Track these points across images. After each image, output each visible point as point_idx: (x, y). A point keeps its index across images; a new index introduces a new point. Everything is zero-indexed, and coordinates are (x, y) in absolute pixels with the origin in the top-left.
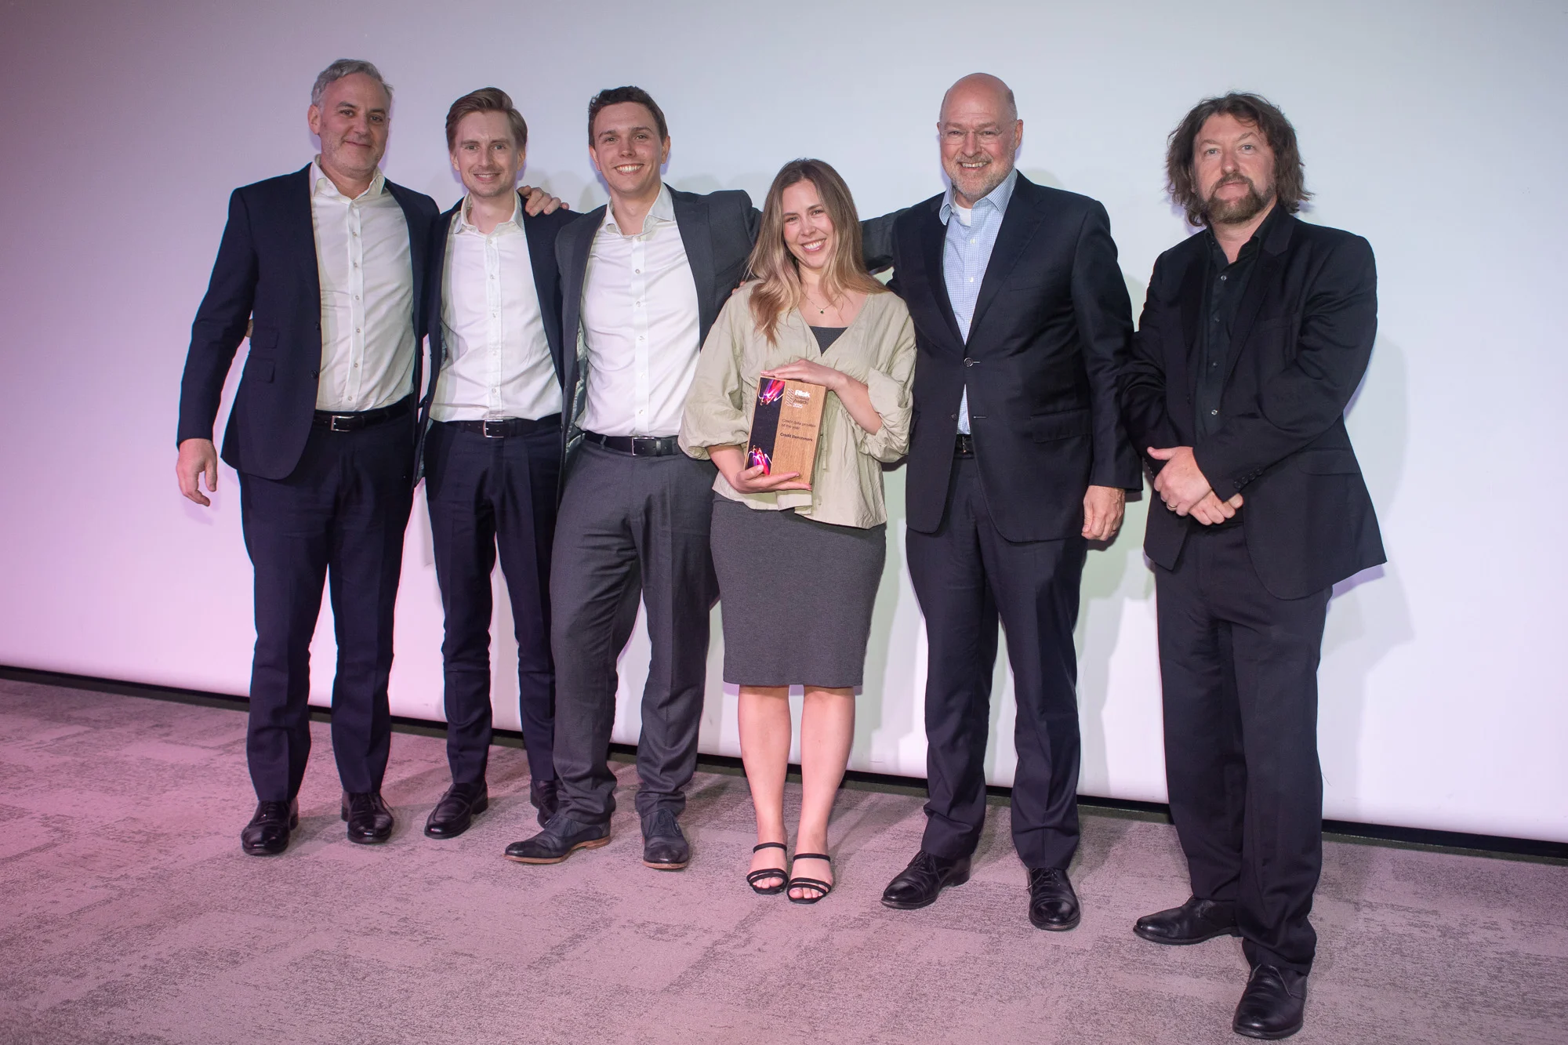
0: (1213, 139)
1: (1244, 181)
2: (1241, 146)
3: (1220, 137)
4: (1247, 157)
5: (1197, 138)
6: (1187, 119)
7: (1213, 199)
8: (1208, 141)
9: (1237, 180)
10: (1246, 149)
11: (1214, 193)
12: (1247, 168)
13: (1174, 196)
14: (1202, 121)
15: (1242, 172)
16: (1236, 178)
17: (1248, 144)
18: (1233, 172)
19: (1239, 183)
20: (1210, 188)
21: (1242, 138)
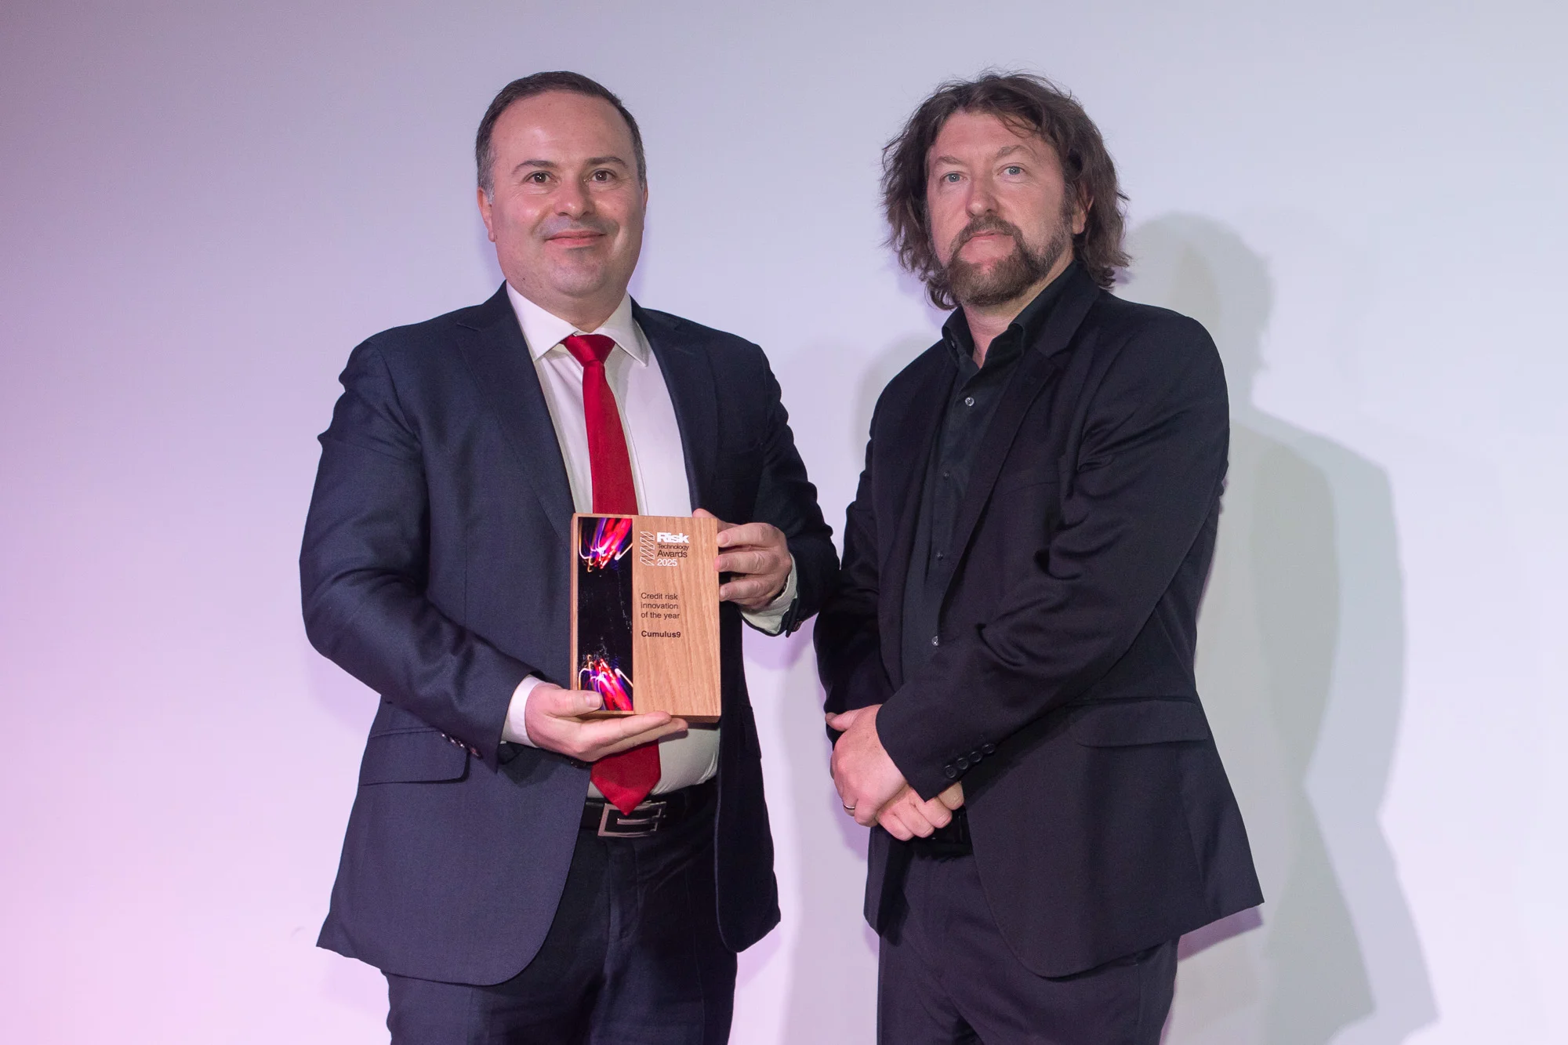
0: (954, 155)
1: (1009, 231)
2: (1003, 168)
3: (965, 151)
4: (1013, 187)
5: (932, 154)
6: (914, 121)
7: (955, 262)
8: (947, 160)
9: (993, 228)
10: (1011, 173)
11: (956, 253)
12: (1014, 207)
13: (901, 253)
14: (937, 123)
15: (1004, 215)
16: (993, 225)
17: (1015, 165)
18: (987, 214)
19: (998, 233)
20: (950, 243)
21: (1004, 153)
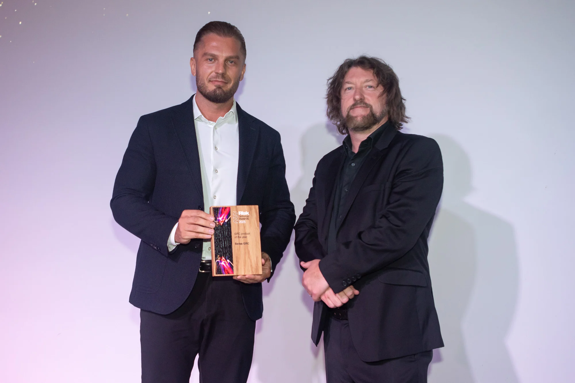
0: (350, 81)
1: (367, 106)
2: (366, 86)
4: (369, 92)
7: (348, 116)
8: (348, 83)
9: (362, 105)
10: (369, 87)
11: (349, 112)
12: (370, 98)
15: (366, 100)
18: (361, 100)
19: (364, 107)
20: (347, 109)
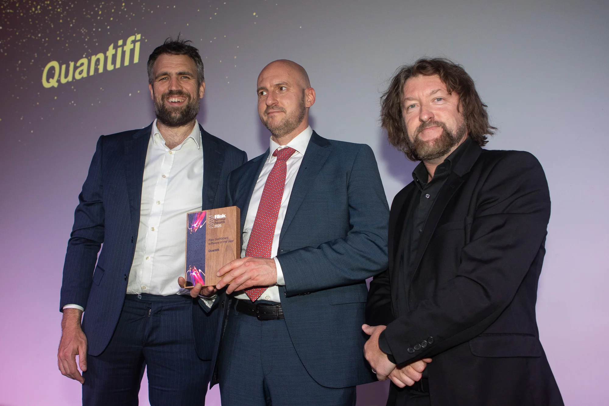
1: (439, 125)
3: (416, 94)
4: (440, 106)
10: (438, 100)
11: (417, 136)
15: (436, 118)
16: (432, 124)
17: (440, 97)
18: (430, 120)
19: (435, 127)
20: (413, 132)
21: (433, 93)
